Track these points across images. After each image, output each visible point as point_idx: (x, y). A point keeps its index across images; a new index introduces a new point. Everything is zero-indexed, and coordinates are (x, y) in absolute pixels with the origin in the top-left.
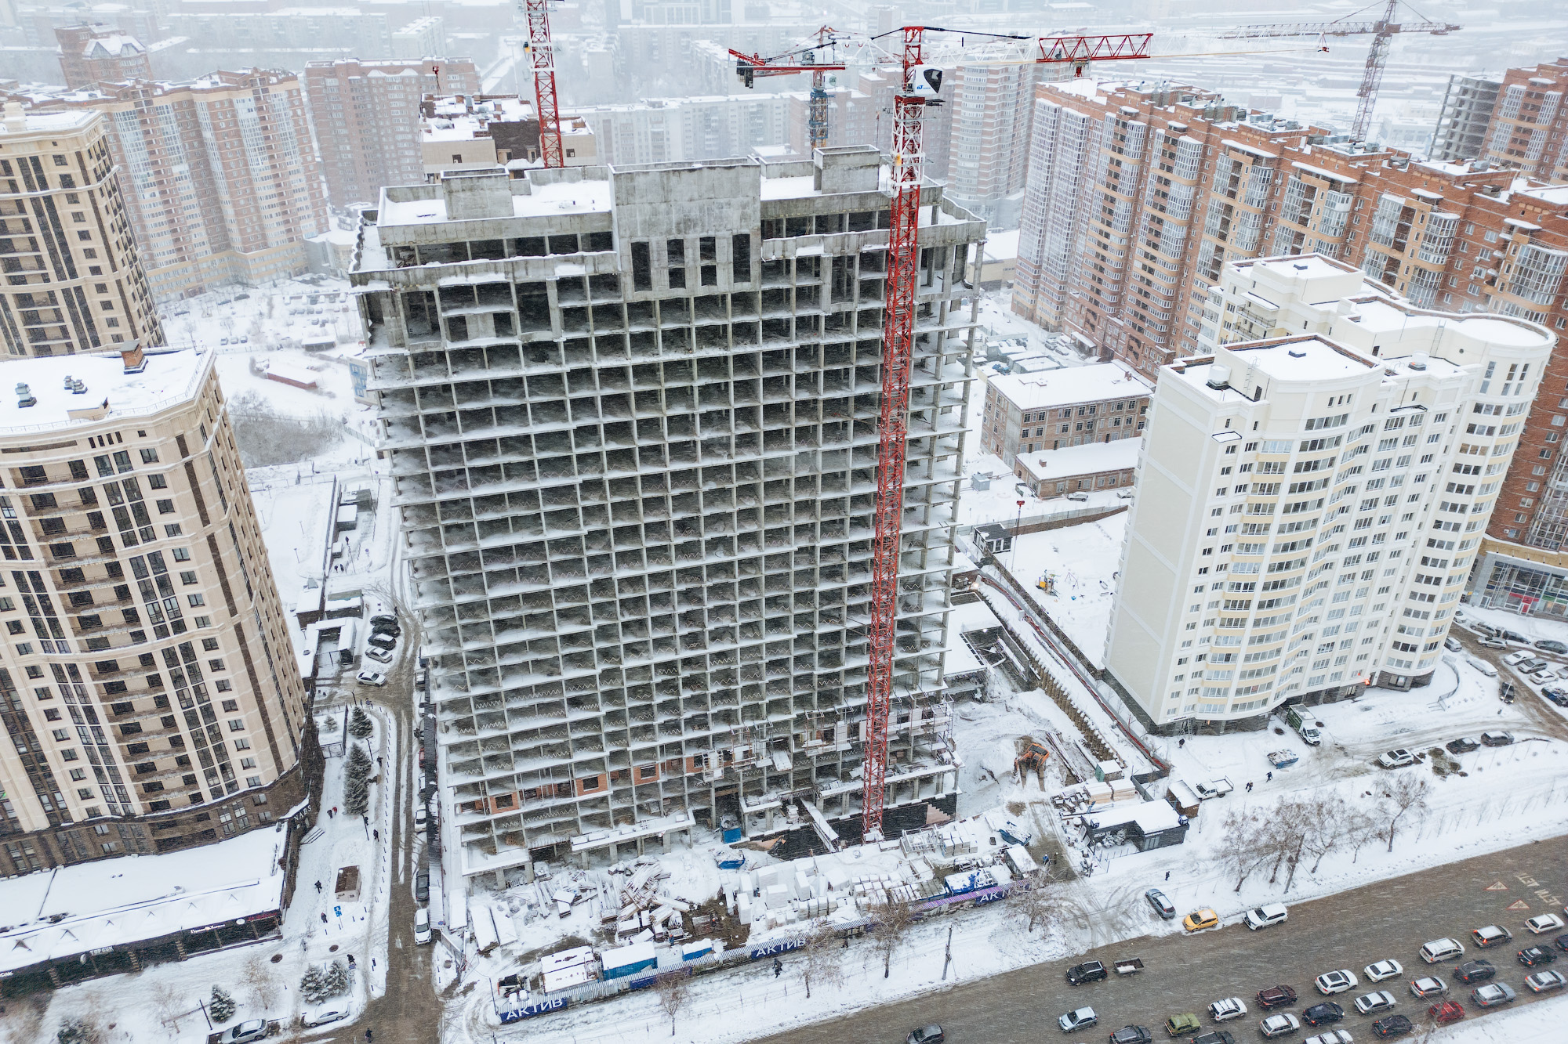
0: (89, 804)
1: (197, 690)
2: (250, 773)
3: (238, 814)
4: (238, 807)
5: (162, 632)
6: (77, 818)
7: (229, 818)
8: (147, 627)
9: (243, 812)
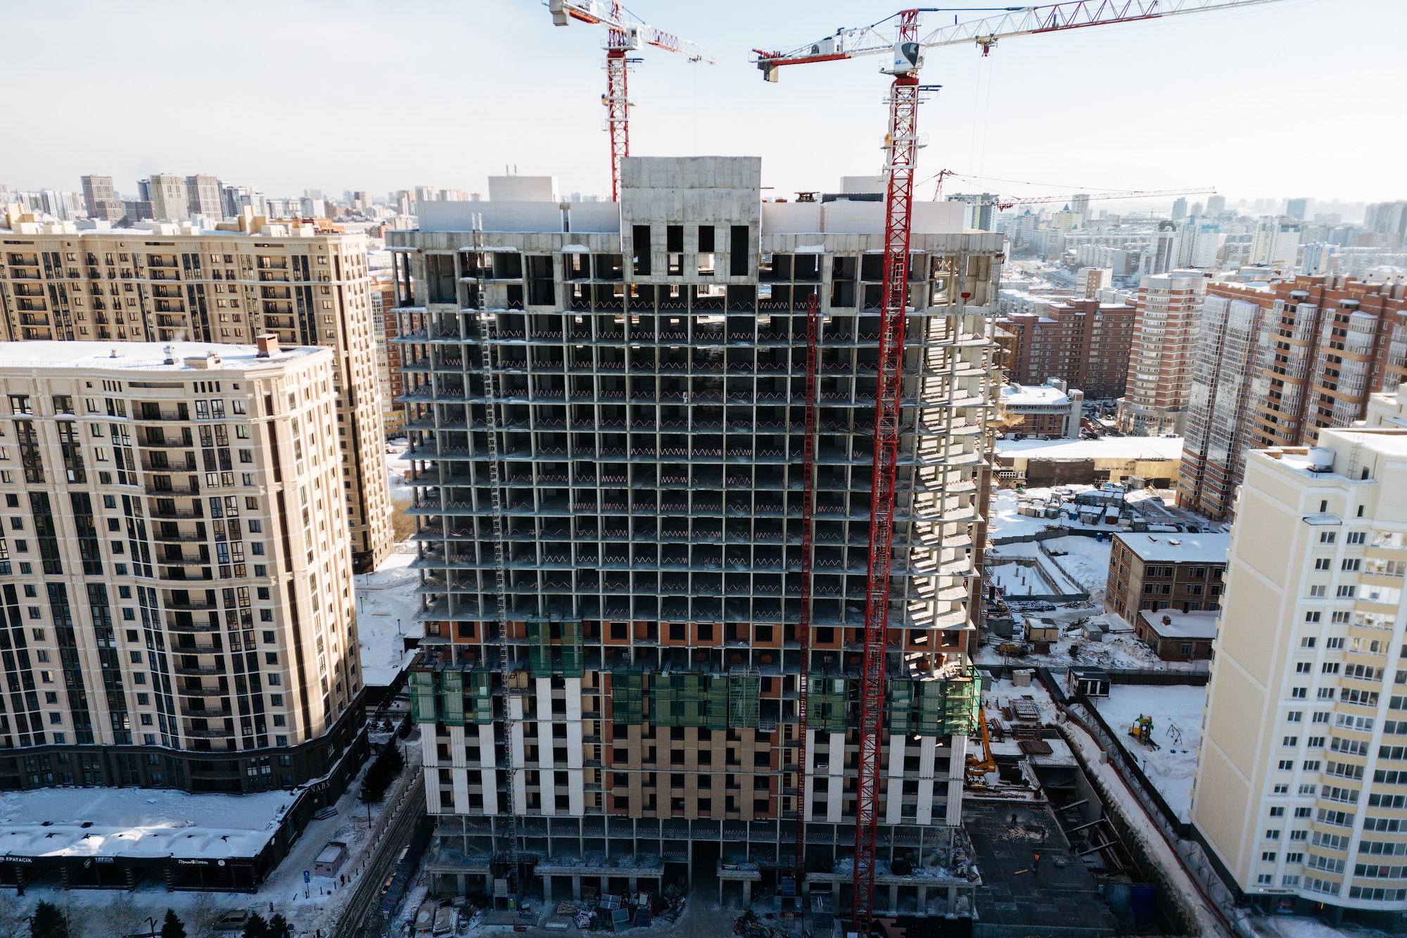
0: (148, 730)
1: (246, 634)
2: (281, 731)
3: (263, 771)
4: (265, 763)
5: (225, 574)
6: (136, 743)
7: (255, 772)
8: (214, 566)
9: (269, 770)
